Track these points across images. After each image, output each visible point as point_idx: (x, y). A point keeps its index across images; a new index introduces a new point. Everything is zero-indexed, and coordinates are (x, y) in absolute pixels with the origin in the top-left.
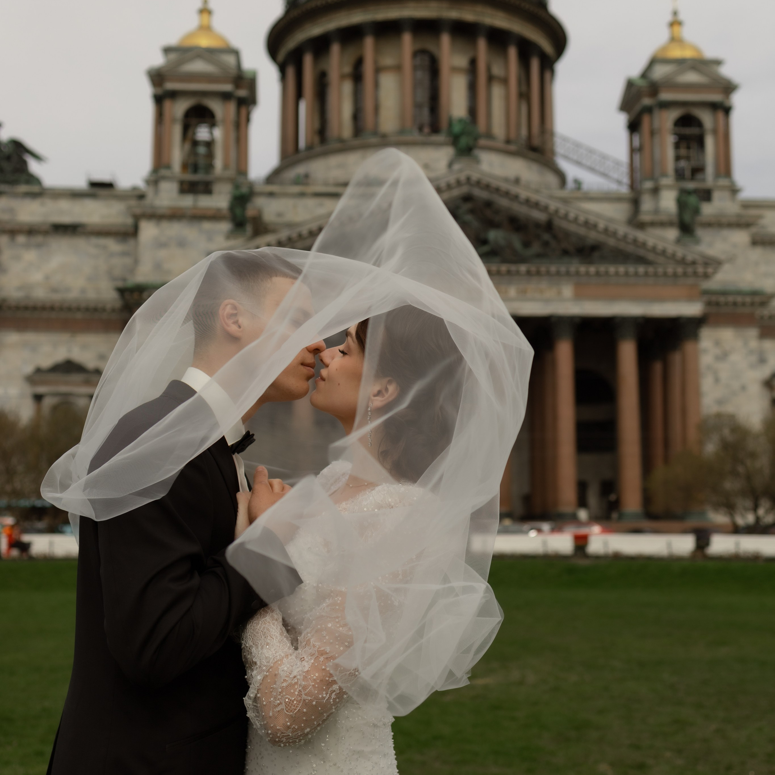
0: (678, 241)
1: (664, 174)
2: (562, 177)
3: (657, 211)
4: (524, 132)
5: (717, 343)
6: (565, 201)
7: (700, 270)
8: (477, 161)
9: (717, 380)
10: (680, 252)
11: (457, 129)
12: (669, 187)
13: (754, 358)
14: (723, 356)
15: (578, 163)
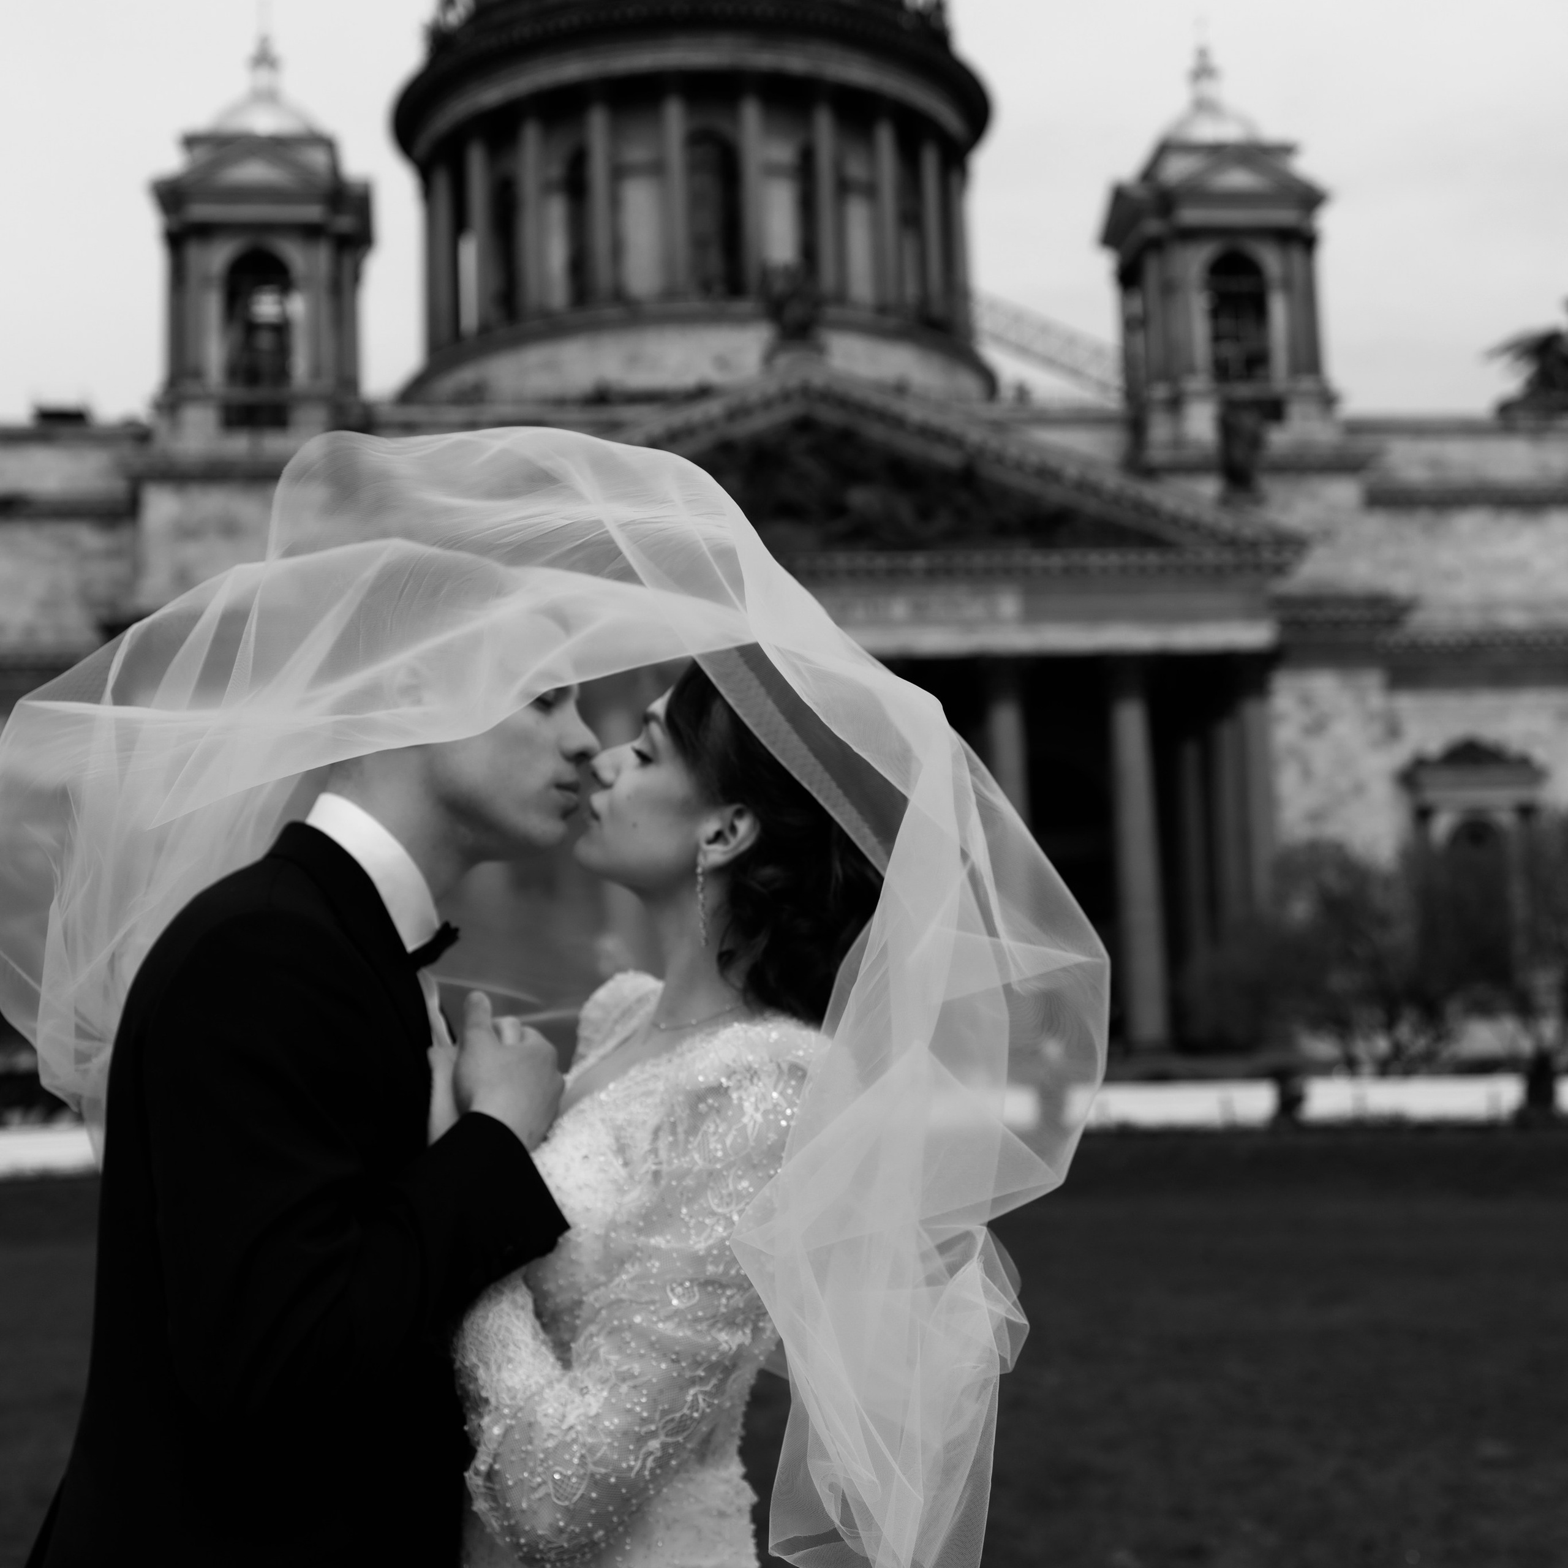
0: (1224, 502)
1: (1191, 370)
2: (988, 379)
3: (1178, 442)
4: (911, 290)
5: (1306, 701)
6: (999, 426)
7: (1267, 555)
8: (820, 350)
9: (1307, 774)
10: (1227, 522)
11: (779, 286)
12: (1200, 395)
13: (1377, 729)
14: (1317, 727)
15: (1023, 351)
